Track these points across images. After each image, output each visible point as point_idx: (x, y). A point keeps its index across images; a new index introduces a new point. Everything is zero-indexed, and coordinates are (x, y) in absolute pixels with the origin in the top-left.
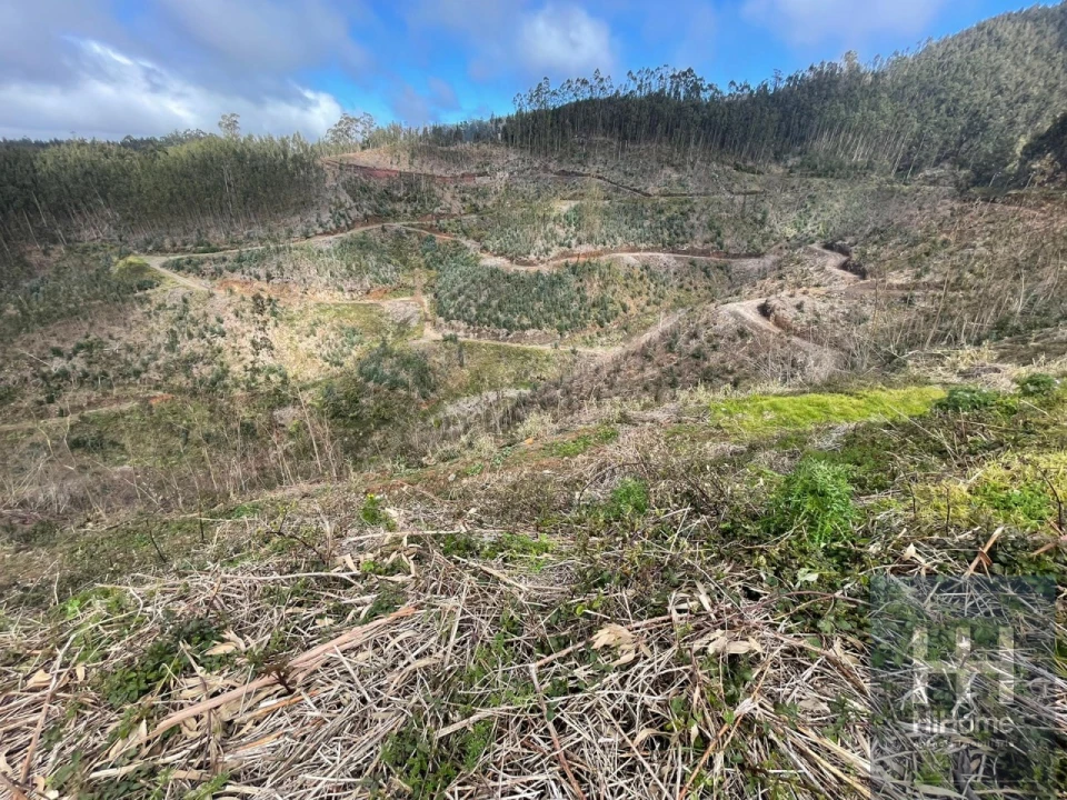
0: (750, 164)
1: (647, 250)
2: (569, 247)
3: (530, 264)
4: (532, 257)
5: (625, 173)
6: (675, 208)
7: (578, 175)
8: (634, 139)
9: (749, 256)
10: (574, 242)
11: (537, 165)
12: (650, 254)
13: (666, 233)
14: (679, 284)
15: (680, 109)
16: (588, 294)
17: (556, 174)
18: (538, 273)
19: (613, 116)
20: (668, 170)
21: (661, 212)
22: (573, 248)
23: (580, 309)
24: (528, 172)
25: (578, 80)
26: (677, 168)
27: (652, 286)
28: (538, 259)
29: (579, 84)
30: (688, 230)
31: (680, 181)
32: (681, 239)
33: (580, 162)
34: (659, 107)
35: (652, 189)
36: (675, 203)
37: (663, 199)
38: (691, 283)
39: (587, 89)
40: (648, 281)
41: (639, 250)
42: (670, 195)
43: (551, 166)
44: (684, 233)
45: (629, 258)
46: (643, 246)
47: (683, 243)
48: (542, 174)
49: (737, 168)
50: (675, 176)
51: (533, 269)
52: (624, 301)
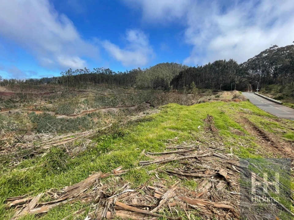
0: (126, 87)
1: (108, 108)
2: (86, 109)
3: (75, 115)
4: (75, 114)
5: (98, 90)
6: (113, 98)
7: (84, 91)
8: (98, 83)
9: (132, 106)
10: (87, 108)
11: (71, 89)
12: (109, 109)
13: (112, 104)
14: (118, 115)
15: (108, 76)
16: (94, 121)
18: (78, 118)
19: (92, 78)
20: (109, 89)
21: (109, 99)
22: (87, 110)
23: (93, 125)
25: (80, 69)
26: (111, 89)
27: (112, 116)
28: (77, 114)
29: (81, 70)
30: (117, 102)
31: (112, 92)
32: (116, 104)
33: (84, 88)
34: (103, 76)
35: (106, 94)
36: (112, 96)
37: (109, 96)
38: (121, 114)
39: (83, 72)
40: (110, 115)
41: (106, 108)
42: (110, 95)
44: (116, 103)
45: (104, 110)
46: (107, 107)
47: (116, 105)
49: (124, 88)
50: (111, 91)
51: (76, 117)
52: (105, 121)
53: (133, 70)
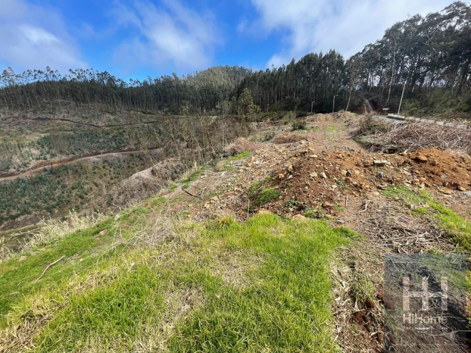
0: (149, 111)
1: (104, 153)
2: (45, 159)
3: (12, 174)
4: (12, 170)
5: (83, 117)
6: (115, 131)
7: (49, 119)
8: (84, 101)
9: (157, 148)
10: (48, 156)
11: (16, 115)
12: (107, 154)
13: (114, 143)
14: (127, 166)
15: (105, 88)
16: (67, 183)
17: (34, 119)
18: (19, 179)
19: (66, 90)
20: (108, 115)
21: (108, 134)
22: (49, 159)
23: (63, 193)
24: (11, 120)
25: (35, 71)
26: (112, 114)
27: (112, 169)
28: (18, 170)
29: (36, 73)
30: (125, 141)
31: (115, 119)
32: (123, 145)
33: (50, 113)
34: (93, 87)
35: (100, 124)
36: (114, 129)
37: (108, 128)
38: (133, 164)
39: (43, 75)
40: (108, 167)
41: (100, 154)
42: (111, 126)
43: (28, 115)
44: (123, 142)
45: (93, 158)
46: (102, 151)
47: (124, 147)
48: (22, 120)
49: (144, 113)
50: (112, 117)
51: (13, 178)
52: (95, 181)
53: (162, 77)
